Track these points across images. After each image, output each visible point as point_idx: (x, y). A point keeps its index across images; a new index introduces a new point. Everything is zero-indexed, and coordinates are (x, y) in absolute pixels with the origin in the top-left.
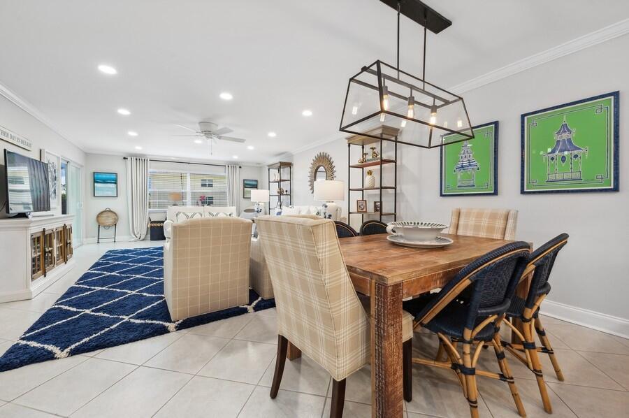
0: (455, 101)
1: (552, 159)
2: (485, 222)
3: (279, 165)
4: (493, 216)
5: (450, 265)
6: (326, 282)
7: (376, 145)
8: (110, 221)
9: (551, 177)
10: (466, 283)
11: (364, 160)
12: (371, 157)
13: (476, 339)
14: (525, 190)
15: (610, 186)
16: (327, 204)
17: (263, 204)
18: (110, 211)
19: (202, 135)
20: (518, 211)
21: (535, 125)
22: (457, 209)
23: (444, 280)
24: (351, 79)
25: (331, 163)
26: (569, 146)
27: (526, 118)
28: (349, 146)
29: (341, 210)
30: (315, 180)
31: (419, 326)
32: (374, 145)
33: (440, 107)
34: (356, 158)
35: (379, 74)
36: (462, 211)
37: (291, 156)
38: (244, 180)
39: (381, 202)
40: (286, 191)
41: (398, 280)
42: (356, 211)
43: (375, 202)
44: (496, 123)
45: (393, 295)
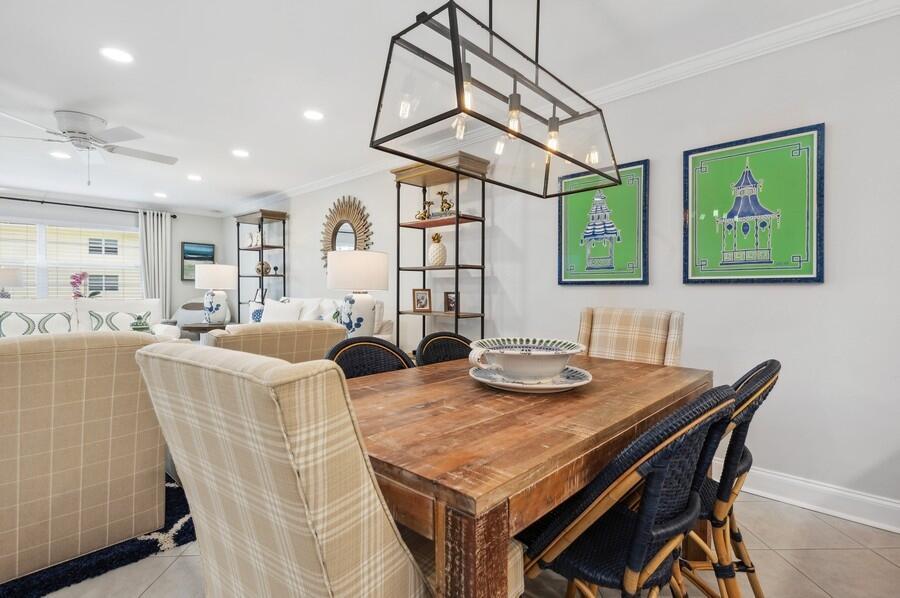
0: (589, 114)
1: (730, 227)
2: (634, 333)
3: (260, 215)
4: (647, 323)
5: (597, 439)
6: (319, 527)
7: (449, 188)
9: (728, 257)
10: (632, 479)
11: (426, 215)
12: (439, 210)
13: (646, 586)
14: (690, 277)
15: (812, 273)
16: (355, 297)
17: (223, 293)
19: (64, 139)
20: (683, 314)
21: (704, 169)
22: (588, 308)
23: (587, 471)
24: (396, 39)
25: (364, 218)
26: (753, 206)
27: (690, 157)
28: (399, 186)
29: (382, 307)
30: (334, 249)
31: (537, 567)
32: (444, 187)
33: (563, 122)
34: (412, 210)
35: (453, 34)
36: (597, 313)
37: (285, 199)
38: (183, 244)
39: (457, 293)
40: (276, 269)
41: (498, 498)
42: (412, 309)
43: (446, 294)
44: (646, 163)
45: (488, 537)
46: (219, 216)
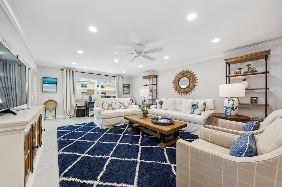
8: (52, 107)
18: (52, 101)
37: (157, 72)
38: (123, 84)
40: (155, 90)
43: (251, 98)
46: (130, 77)
